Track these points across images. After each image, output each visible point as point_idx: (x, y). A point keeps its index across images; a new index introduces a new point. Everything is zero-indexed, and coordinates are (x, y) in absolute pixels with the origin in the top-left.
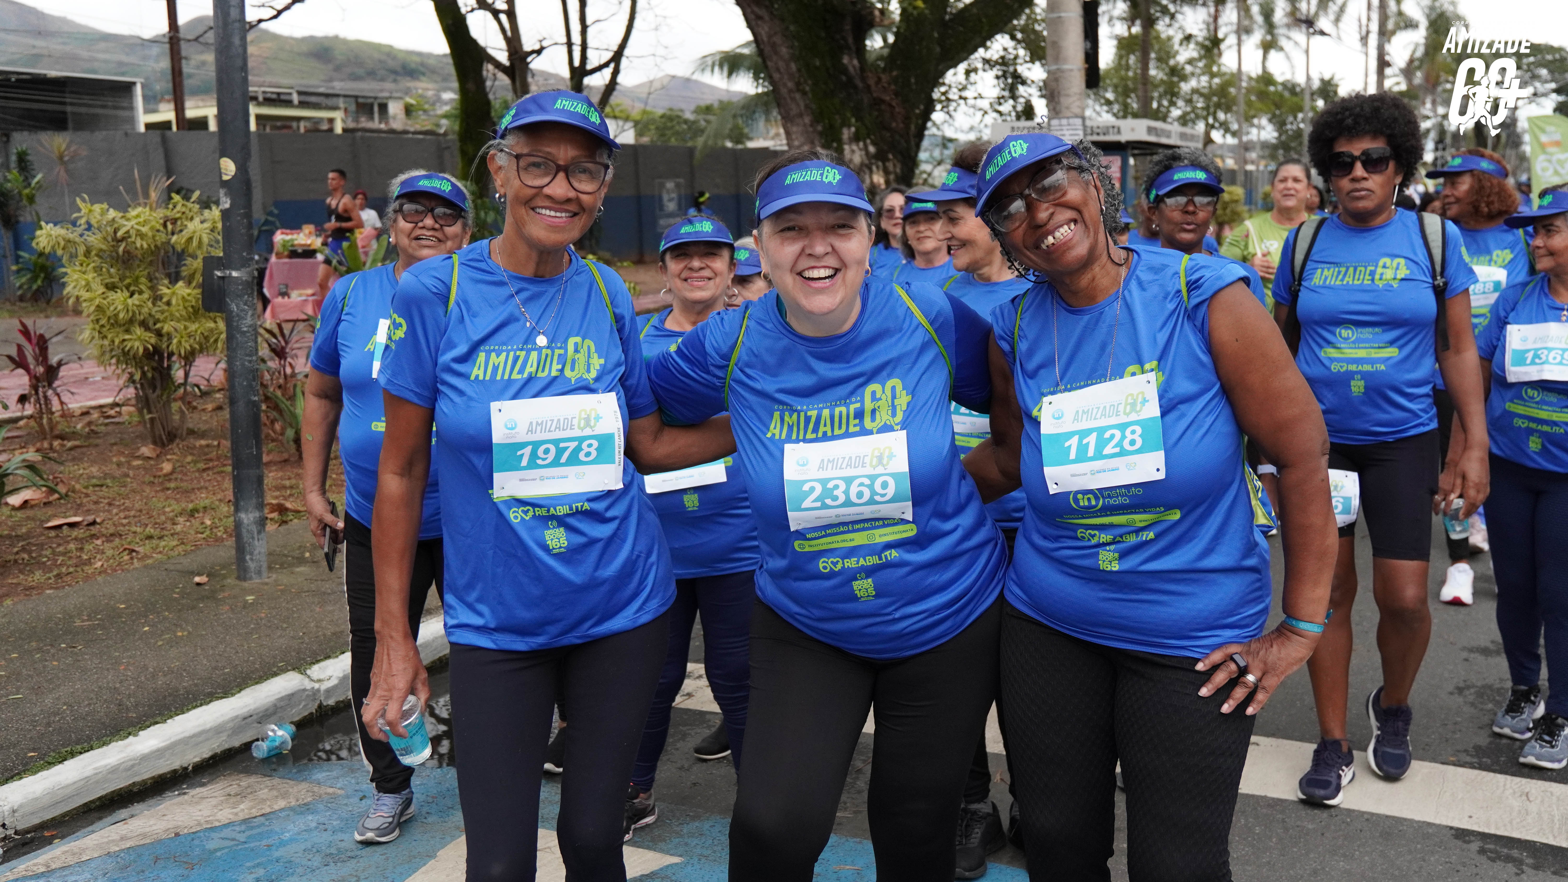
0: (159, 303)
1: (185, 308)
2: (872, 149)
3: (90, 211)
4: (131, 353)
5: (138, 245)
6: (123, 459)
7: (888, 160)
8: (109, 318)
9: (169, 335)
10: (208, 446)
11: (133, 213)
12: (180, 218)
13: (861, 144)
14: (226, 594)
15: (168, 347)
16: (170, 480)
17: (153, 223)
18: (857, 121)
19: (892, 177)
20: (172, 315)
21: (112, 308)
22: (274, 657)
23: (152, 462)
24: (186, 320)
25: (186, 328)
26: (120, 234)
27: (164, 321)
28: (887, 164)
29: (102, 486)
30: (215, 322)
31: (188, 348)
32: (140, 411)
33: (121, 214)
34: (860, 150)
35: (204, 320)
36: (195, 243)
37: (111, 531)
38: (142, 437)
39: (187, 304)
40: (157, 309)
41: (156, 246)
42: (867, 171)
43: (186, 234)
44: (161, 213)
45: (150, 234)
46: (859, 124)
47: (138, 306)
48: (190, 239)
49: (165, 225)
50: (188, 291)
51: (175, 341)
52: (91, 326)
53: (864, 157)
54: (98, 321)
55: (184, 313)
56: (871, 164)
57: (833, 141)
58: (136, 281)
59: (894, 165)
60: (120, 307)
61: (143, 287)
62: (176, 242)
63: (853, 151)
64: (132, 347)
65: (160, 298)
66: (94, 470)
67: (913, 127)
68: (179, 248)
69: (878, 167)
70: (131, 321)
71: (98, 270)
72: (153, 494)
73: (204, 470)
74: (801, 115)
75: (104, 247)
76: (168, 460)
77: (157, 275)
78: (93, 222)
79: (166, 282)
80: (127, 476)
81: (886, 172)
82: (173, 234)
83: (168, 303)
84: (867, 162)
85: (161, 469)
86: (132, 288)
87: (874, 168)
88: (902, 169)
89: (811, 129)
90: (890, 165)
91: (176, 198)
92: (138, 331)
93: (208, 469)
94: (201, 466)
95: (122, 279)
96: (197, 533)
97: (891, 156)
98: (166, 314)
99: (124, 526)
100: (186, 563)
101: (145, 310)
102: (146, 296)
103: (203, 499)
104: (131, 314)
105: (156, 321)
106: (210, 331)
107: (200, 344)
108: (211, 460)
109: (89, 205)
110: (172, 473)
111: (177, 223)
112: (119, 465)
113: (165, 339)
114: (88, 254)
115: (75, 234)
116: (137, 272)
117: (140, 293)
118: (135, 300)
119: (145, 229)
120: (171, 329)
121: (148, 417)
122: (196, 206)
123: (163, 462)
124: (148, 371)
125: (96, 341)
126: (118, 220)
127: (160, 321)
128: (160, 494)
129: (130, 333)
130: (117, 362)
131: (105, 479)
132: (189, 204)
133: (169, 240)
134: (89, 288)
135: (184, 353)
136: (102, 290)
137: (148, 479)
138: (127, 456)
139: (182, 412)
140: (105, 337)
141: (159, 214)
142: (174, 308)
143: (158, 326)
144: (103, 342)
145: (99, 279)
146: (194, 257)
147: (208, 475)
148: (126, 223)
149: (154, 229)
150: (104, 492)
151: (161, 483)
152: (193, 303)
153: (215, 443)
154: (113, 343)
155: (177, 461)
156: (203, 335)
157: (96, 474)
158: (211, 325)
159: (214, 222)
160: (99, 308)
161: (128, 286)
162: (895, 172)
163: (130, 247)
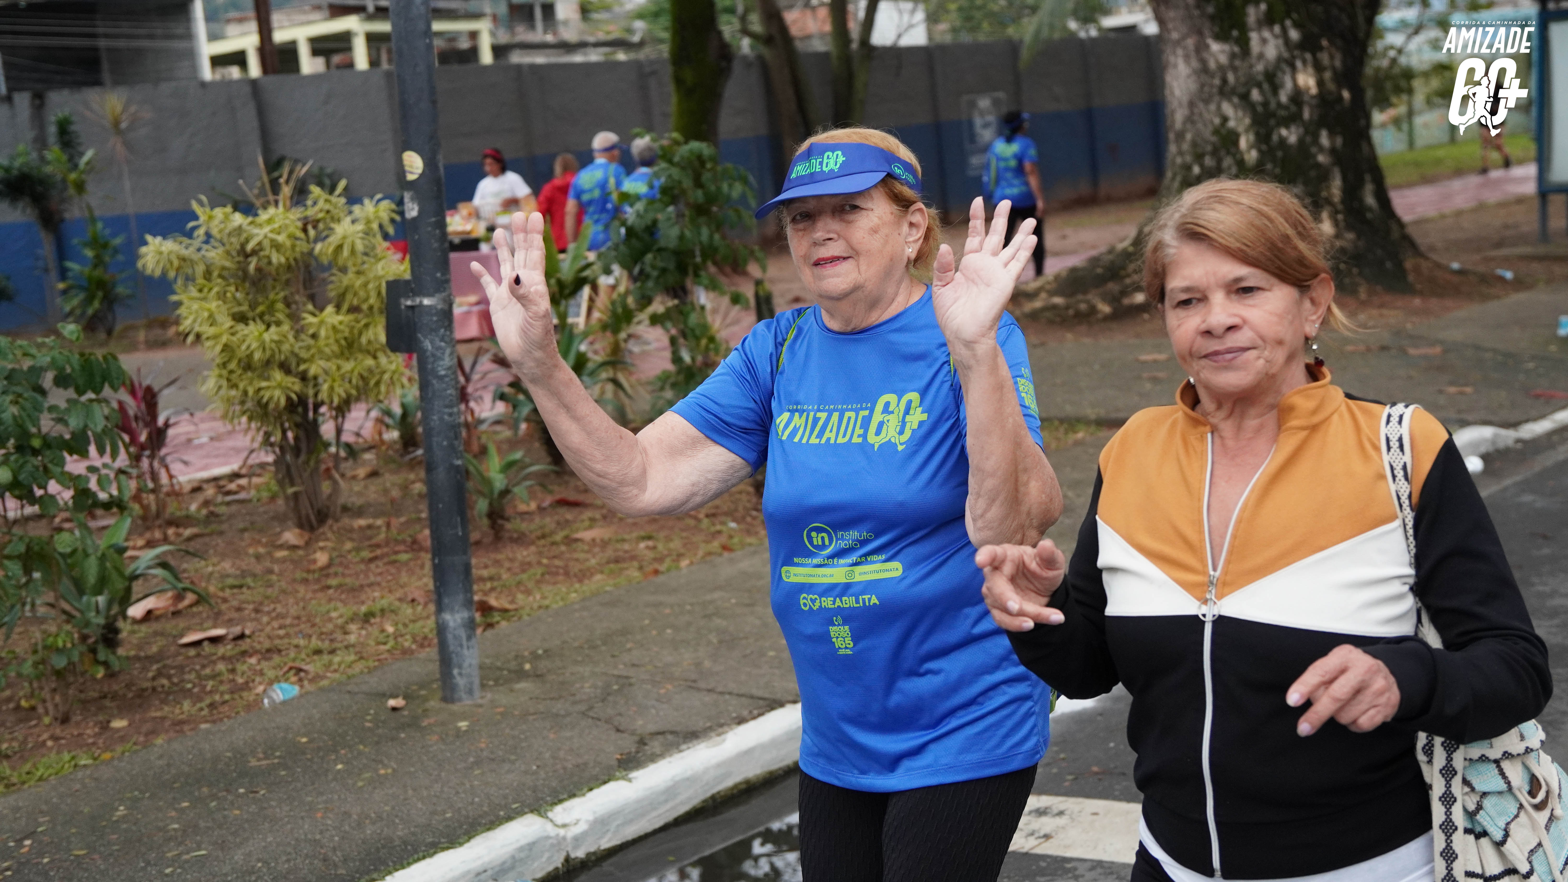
0: (303, 336)
1: (337, 341)
2: (1294, 34)
3: (211, 218)
4: (272, 406)
5: (274, 260)
6: (261, 550)
7: (1321, 48)
8: (240, 361)
9: (315, 378)
10: (369, 527)
11: (264, 216)
12: (323, 219)
13: (1277, 28)
14: (432, 720)
15: (316, 395)
16: (327, 576)
17: (292, 229)
19: (1327, 75)
20: (320, 351)
21: (244, 347)
22: (505, 797)
23: (301, 552)
25: (339, 368)
26: (249, 247)
27: (310, 360)
28: (1319, 56)
29: (240, 587)
30: (375, 357)
31: (344, 395)
32: (281, 483)
33: (248, 220)
34: (1276, 36)
35: (360, 356)
36: (346, 252)
37: (267, 645)
38: (280, 519)
39: (339, 336)
40: (301, 344)
41: (295, 259)
42: (1288, 70)
43: (334, 240)
45: (288, 243)
47: (276, 342)
48: (340, 247)
49: (305, 230)
50: (340, 318)
51: (325, 387)
52: (217, 371)
53: (1283, 49)
54: (224, 365)
55: (335, 348)
56: (1294, 57)
57: (1232, 27)
58: (271, 309)
59: (1332, 58)
60: (254, 345)
62: (321, 253)
63: (1264, 41)
64: (271, 398)
65: (304, 329)
66: (226, 566)
68: (325, 261)
69: (1304, 62)
70: (267, 363)
71: (222, 296)
72: (310, 595)
73: (372, 560)
75: (228, 264)
76: (322, 549)
77: (297, 297)
78: (215, 232)
79: (310, 307)
80: (270, 572)
81: (1318, 68)
82: (316, 241)
83: (314, 336)
84: (1287, 56)
85: (315, 561)
86: (267, 318)
87: (1299, 63)
88: (1344, 62)
89: (1196, 13)
90: (1325, 57)
91: (315, 190)
92: (278, 375)
93: (376, 558)
94: (366, 554)
95: (253, 306)
96: (377, 644)
97: (1324, 43)
98: (313, 351)
99: (282, 638)
100: (373, 682)
101: (286, 347)
102: (286, 327)
103: (377, 599)
104: (268, 353)
105: (300, 361)
106: (370, 371)
107: (357, 388)
108: (378, 546)
109: (208, 209)
110: (329, 565)
111: (321, 226)
112: (258, 557)
113: (311, 384)
114: (208, 275)
115: (191, 249)
116: (272, 296)
117: (278, 324)
118: (272, 334)
119: (281, 238)
120: (320, 371)
121: (290, 491)
122: (343, 200)
123: (315, 552)
124: (290, 428)
125: (223, 392)
126: (245, 227)
127: (305, 361)
128: (320, 595)
129: (268, 379)
130: (250, 419)
131: (244, 577)
132: (334, 199)
133: (313, 249)
134: (212, 320)
135: (336, 401)
136: (229, 323)
137: (299, 575)
138: (265, 545)
139: (335, 482)
140: (234, 386)
141: (296, 214)
142: (321, 343)
143: (302, 367)
144: (233, 392)
145: (224, 308)
146: (344, 270)
147: (377, 567)
148: (256, 231)
149: (292, 237)
150: (246, 594)
151: (318, 581)
152: (347, 334)
153: (379, 522)
154: (245, 393)
155: (334, 549)
156: (362, 377)
157: (232, 571)
158: (370, 362)
159: (368, 222)
160: (226, 348)
161: (261, 316)
162: (1333, 68)
163: (263, 264)
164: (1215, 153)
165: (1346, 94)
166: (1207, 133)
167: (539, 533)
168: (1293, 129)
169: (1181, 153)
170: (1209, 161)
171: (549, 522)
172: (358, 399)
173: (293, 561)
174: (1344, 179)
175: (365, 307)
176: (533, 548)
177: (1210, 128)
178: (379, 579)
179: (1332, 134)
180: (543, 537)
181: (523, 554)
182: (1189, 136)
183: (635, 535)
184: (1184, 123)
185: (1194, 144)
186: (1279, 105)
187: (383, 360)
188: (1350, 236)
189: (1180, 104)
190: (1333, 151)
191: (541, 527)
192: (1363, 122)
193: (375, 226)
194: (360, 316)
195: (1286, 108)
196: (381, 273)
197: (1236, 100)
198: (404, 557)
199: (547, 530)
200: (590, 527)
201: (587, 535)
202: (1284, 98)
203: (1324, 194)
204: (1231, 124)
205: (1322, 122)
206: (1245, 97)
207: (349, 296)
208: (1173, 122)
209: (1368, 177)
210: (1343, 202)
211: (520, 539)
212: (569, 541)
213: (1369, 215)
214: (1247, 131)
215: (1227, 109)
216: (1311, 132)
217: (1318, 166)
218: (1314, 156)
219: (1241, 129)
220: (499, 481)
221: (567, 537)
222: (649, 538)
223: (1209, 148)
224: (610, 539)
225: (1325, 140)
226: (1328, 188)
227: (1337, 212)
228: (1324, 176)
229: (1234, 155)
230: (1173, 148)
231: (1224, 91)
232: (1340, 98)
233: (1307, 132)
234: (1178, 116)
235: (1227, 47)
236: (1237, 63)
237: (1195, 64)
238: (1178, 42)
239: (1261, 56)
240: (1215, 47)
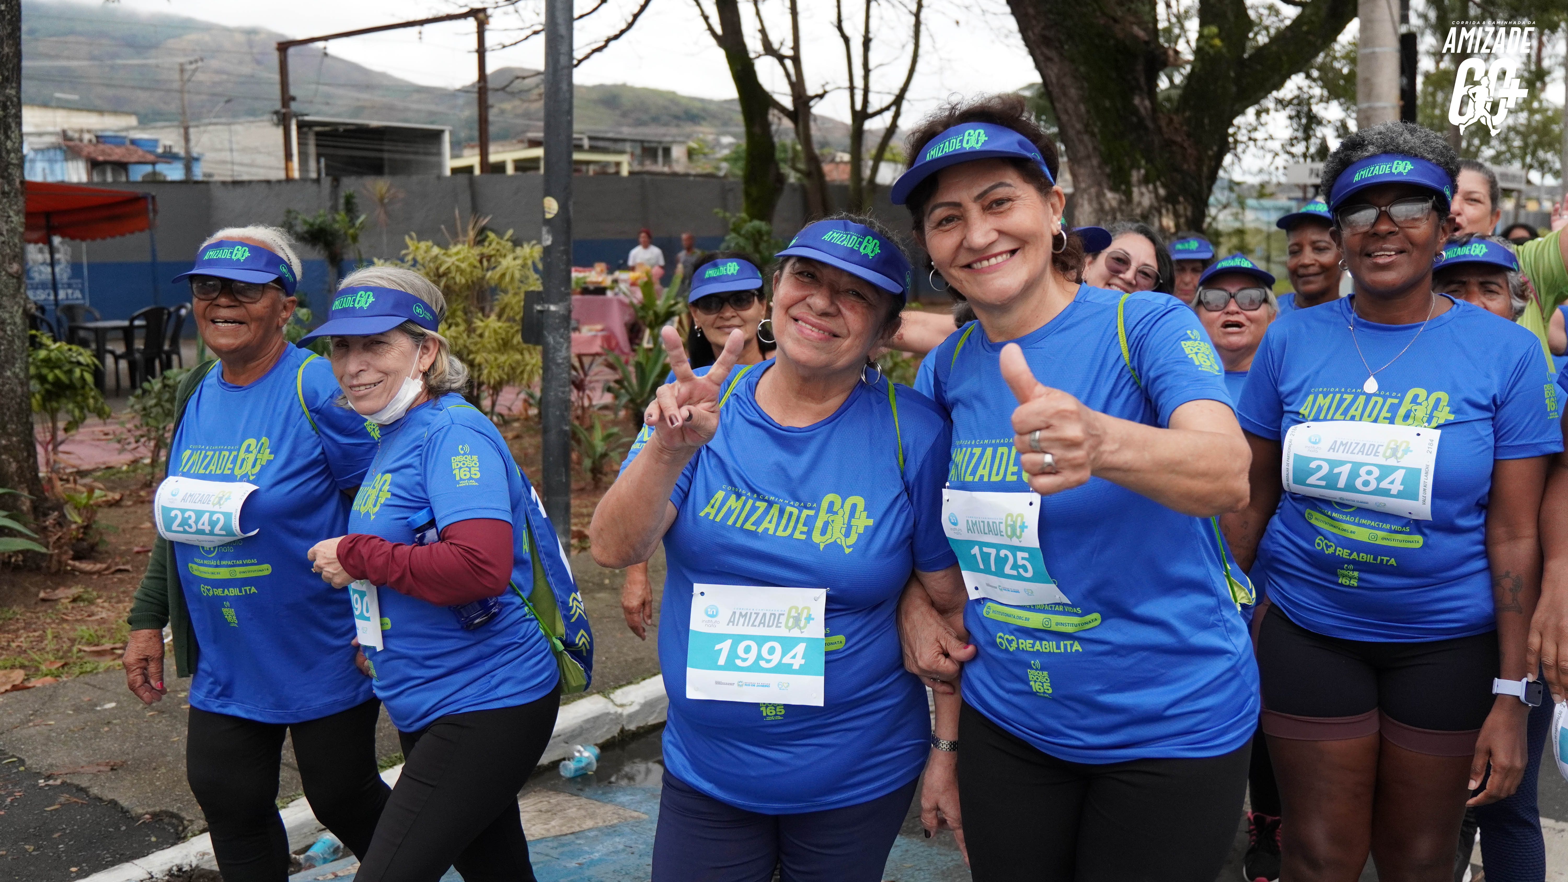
0: (473, 335)
1: (496, 340)
2: (1162, 192)
3: (417, 248)
5: (458, 280)
7: (1179, 203)
9: (480, 365)
11: (454, 250)
12: (494, 255)
13: (1151, 187)
15: (479, 377)
17: (472, 260)
18: (1147, 162)
19: (1182, 220)
20: (484, 346)
24: (496, 351)
25: (496, 359)
26: (442, 270)
27: (477, 352)
28: (1177, 207)
30: (522, 354)
31: (497, 378)
33: (443, 252)
34: (1149, 192)
35: (511, 352)
36: (507, 278)
39: (498, 336)
40: (470, 340)
41: (472, 282)
42: (1156, 214)
43: (499, 271)
45: (468, 270)
46: (1149, 166)
48: (503, 275)
49: (481, 262)
50: (500, 324)
51: (485, 372)
53: (1154, 200)
55: (495, 345)
56: (1161, 207)
57: (1122, 183)
59: (1185, 209)
61: (459, 320)
62: (491, 278)
63: (1142, 194)
65: (474, 330)
67: (1205, 169)
68: (493, 284)
69: (1167, 210)
74: (1088, 157)
77: (472, 308)
78: (419, 258)
79: (480, 315)
81: (1176, 215)
82: (488, 270)
83: (481, 336)
84: (1156, 204)
86: (450, 321)
87: (1164, 211)
88: (1193, 212)
89: (1098, 171)
90: (1181, 208)
91: (492, 235)
97: (1181, 199)
98: (479, 346)
101: (461, 342)
102: (462, 328)
105: (470, 352)
106: (518, 362)
107: (508, 375)
109: (416, 242)
111: (492, 260)
113: (476, 369)
117: (457, 325)
119: (463, 266)
120: (483, 360)
122: (510, 244)
126: (440, 256)
132: (503, 242)
133: (484, 276)
135: (492, 382)
141: (476, 251)
142: (486, 340)
143: (471, 357)
146: (505, 292)
148: (447, 259)
149: (472, 265)
152: (504, 336)
156: (511, 366)
158: (518, 357)
159: (525, 259)
162: (1186, 216)
163: (451, 282)
172: (508, 382)
187: (527, 356)
193: (530, 262)
194: (514, 325)
207: (508, 310)
220: (600, 446)
235: (1117, 196)
236: (1124, 207)
237: (1095, 205)
238: (1085, 190)
239: (1139, 204)
240: (1109, 195)
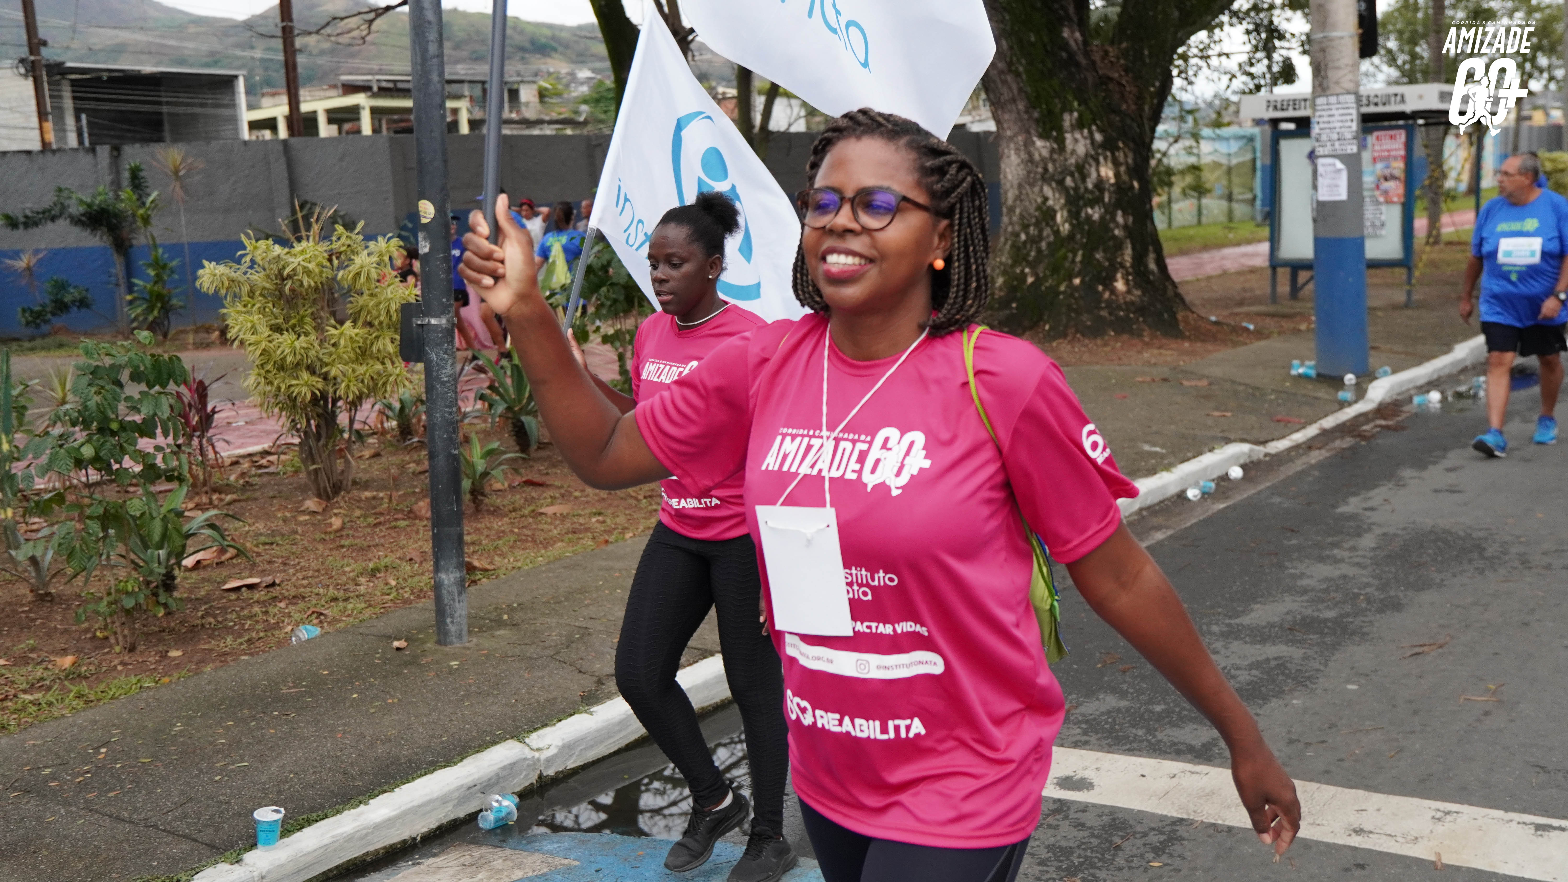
0: (326, 345)
1: (353, 349)
2: (1098, 137)
3: (256, 248)
4: (299, 399)
5: (305, 283)
6: (288, 514)
7: (1118, 149)
8: (275, 363)
9: (335, 378)
10: (374, 498)
11: (298, 248)
12: (344, 252)
13: (1086, 131)
14: (429, 660)
15: (335, 392)
16: (342, 537)
17: (320, 259)
18: (1079, 105)
19: (1122, 169)
20: (339, 357)
21: (278, 352)
22: (490, 725)
23: (319, 517)
24: (353, 362)
25: (354, 371)
26: (286, 272)
27: (332, 364)
28: (1117, 154)
29: (271, 544)
30: (383, 363)
31: (357, 393)
32: (304, 461)
33: (285, 251)
34: (1085, 138)
35: (371, 362)
36: (363, 279)
37: (293, 592)
38: (302, 489)
39: (355, 345)
40: (324, 351)
41: (322, 283)
42: (1093, 164)
43: (353, 269)
44: (324, 247)
45: (317, 270)
46: (1082, 108)
47: (304, 349)
48: (358, 275)
49: (330, 260)
50: (356, 331)
52: (257, 371)
53: (1090, 147)
54: (262, 366)
55: (352, 355)
56: (1098, 154)
57: (1052, 129)
58: (301, 321)
59: (1126, 156)
60: (287, 351)
61: (308, 328)
62: (343, 278)
63: (1076, 141)
64: (299, 393)
65: (328, 339)
66: (260, 526)
67: (1147, 108)
68: (345, 284)
69: (1106, 158)
70: (297, 365)
71: (262, 311)
72: (327, 552)
73: (376, 525)
74: (1013, 100)
75: (267, 285)
76: (335, 514)
77: (322, 314)
78: (258, 259)
79: (333, 322)
80: (295, 532)
81: (1116, 164)
82: (338, 270)
84: (1093, 152)
85: (331, 525)
86: (298, 329)
87: (1101, 159)
88: (1135, 160)
89: (1026, 117)
90: (1120, 155)
91: (340, 229)
92: (305, 375)
93: (380, 523)
94: (371, 520)
95: (287, 319)
96: (384, 594)
97: (1121, 145)
98: (334, 357)
99: (305, 587)
100: (381, 626)
101: (312, 353)
102: (313, 337)
103: (382, 557)
104: (298, 357)
105: (324, 364)
106: (379, 374)
107: (368, 388)
108: (381, 514)
109: (254, 242)
110: (342, 528)
111: (343, 257)
112: (285, 520)
113: (332, 383)
114: (251, 294)
115: (239, 273)
116: (302, 312)
117: (307, 334)
118: (302, 342)
119: (311, 266)
120: (339, 373)
121: (312, 467)
122: (361, 237)
123: (331, 517)
124: (313, 418)
125: (261, 387)
126: (282, 256)
127: (327, 365)
128: (334, 552)
129: (297, 378)
130: (281, 409)
131: (274, 536)
132: (354, 236)
133: (336, 275)
134: (254, 331)
135: (351, 398)
136: (267, 332)
137: (318, 536)
138: (291, 511)
139: (347, 462)
140: (271, 383)
142: (341, 350)
143: (324, 370)
144: (268, 388)
145: (264, 320)
146: (360, 293)
147: (381, 531)
148: (291, 260)
149: (320, 265)
150: (276, 551)
151: (333, 540)
152: (361, 344)
153: (381, 495)
154: (279, 388)
155: (346, 515)
156: (372, 378)
157: (263, 531)
158: (379, 367)
160: (264, 352)
161: (293, 327)
162: (1127, 164)
163: (296, 286)
164: (1037, 224)
165: (1136, 184)
166: (1032, 209)
167: (511, 508)
168: (1097, 208)
169: (1011, 223)
170: (1032, 230)
171: (518, 498)
172: (368, 396)
173: (313, 524)
174: (1134, 249)
175: (376, 323)
176: (506, 519)
177: (1034, 205)
178: (382, 541)
179: (1125, 214)
180: (514, 510)
181: (498, 524)
182: (1018, 211)
183: (588, 511)
184: (1015, 201)
185: (1022, 217)
186: (1086, 189)
187: (390, 366)
188: (1138, 292)
189: (1012, 186)
190: (1126, 227)
191: (513, 503)
192: (1148, 206)
193: (386, 259)
194: (372, 330)
195: (1091, 192)
196: (390, 296)
197: (1054, 184)
198: (402, 523)
199: (517, 505)
200: (552, 504)
201: (550, 510)
202: (1090, 186)
203: (1119, 260)
204: (1050, 203)
205: (1118, 204)
206: (1061, 183)
207: (363, 314)
208: (1006, 199)
209: (1151, 248)
210: (1132, 266)
211: (496, 512)
212: (536, 514)
213: (1151, 277)
214: (1062, 209)
215: (1048, 191)
216: (1110, 211)
217: (1115, 237)
218: (1112, 231)
219: (1057, 207)
220: (480, 465)
221: (533, 511)
222: (600, 514)
223: (1034, 220)
224: (568, 514)
225: (1120, 219)
226: (1123, 254)
227: (1128, 274)
228: (1119, 246)
229: (1052, 227)
230: (1005, 219)
231: (1046, 178)
232: (1132, 187)
233: (1106, 212)
234: (1011, 195)
235: (1048, 144)
236: (1056, 156)
237: (1024, 156)
238: (1011, 139)
239: (1073, 152)
240: (1039, 143)
